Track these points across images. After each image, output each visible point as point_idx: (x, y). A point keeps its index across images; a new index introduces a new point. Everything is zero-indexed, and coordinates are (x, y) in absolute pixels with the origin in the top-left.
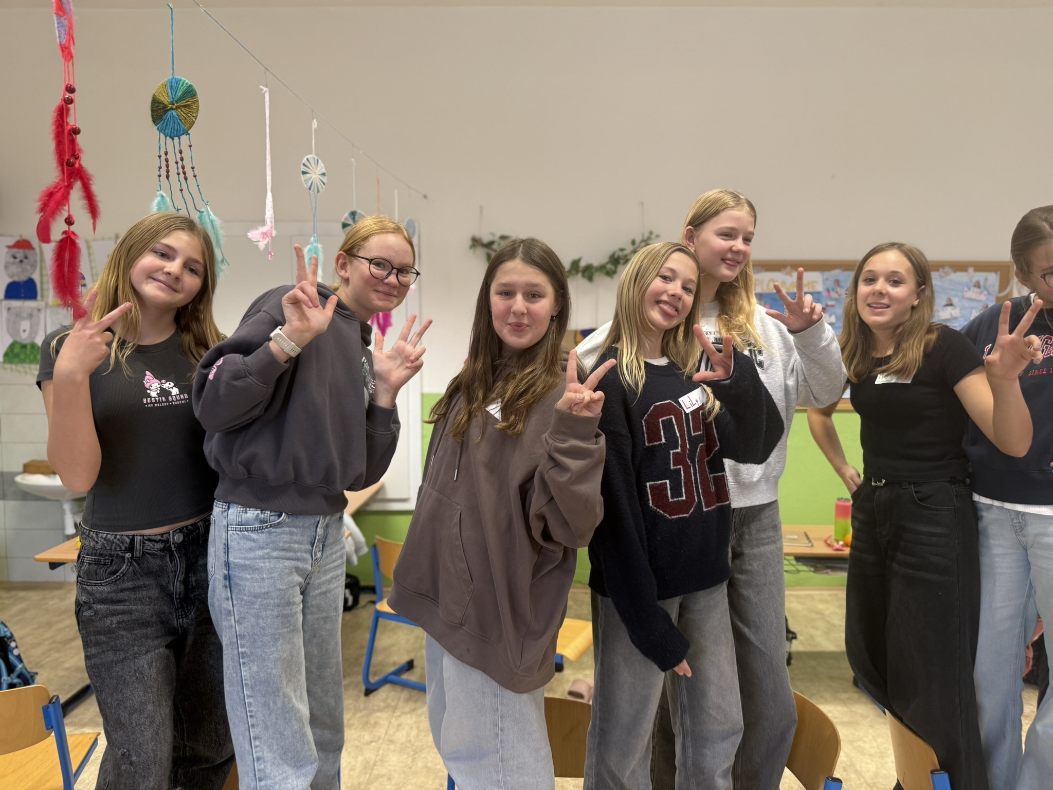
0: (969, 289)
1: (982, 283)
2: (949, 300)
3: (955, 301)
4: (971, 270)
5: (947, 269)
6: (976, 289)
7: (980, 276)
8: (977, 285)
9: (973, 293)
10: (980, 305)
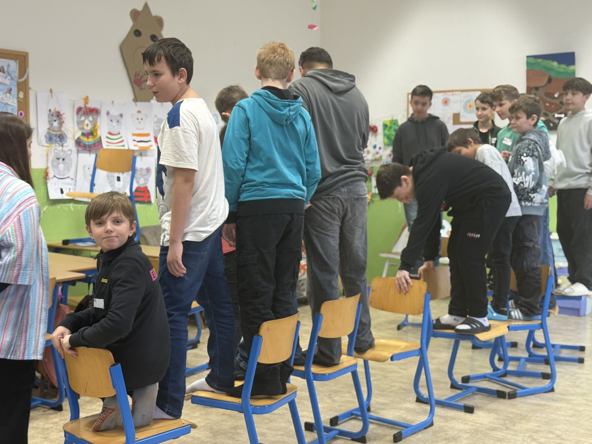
1: (5, 69)
8: (3, 71)
10: (5, 89)
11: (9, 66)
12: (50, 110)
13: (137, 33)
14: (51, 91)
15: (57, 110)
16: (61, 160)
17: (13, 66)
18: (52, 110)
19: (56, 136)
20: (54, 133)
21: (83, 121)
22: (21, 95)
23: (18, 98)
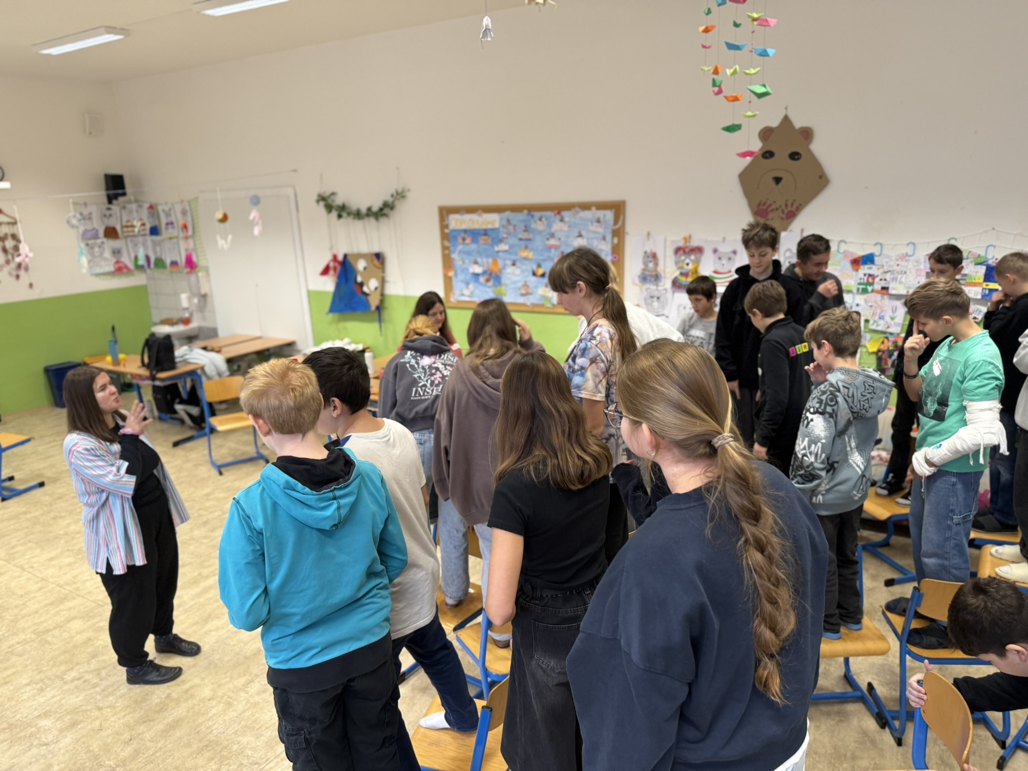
0: (592, 223)
1: (602, 219)
2: (580, 232)
3: (583, 233)
4: (594, 209)
5: (577, 209)
6: (596, 224)
7: (600, 214)
8: (598, 221)
9: (595, 227)
10: (600, 236)
11: (605, 216)
12: (646, 252)
13: (768, 154)
14: (649, 234)
15: (654, 251)
16: (655, 299)
17: (609, 215)
18: (649, 251)
19: (651, 276)
20: (649, 273)
21: (683, 261)
22: (616, 240)
23: (613, 243)
